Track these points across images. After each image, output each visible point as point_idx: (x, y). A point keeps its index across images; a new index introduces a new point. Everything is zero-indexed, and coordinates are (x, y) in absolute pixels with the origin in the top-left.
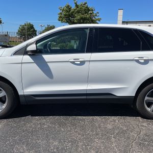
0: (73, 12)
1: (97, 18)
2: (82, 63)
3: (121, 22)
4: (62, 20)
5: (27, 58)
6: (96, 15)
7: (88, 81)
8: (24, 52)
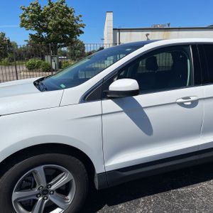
0: (44, 14)
1: (79, 23)
3: (112, 29)
4: (26, 27)
6: (78, 20)
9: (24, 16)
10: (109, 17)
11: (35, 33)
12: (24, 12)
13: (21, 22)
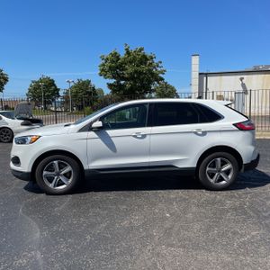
0: (122, 63)
2: (144, 136)
3: (197, 73)
5: (92, 134)
6: (158, 66)
7: (150, 153)
8: (89, 128)
9: (103, 65)
10: (195, 60)
11: (112, 81)
12: (104, 61)
13: (99, 72)
